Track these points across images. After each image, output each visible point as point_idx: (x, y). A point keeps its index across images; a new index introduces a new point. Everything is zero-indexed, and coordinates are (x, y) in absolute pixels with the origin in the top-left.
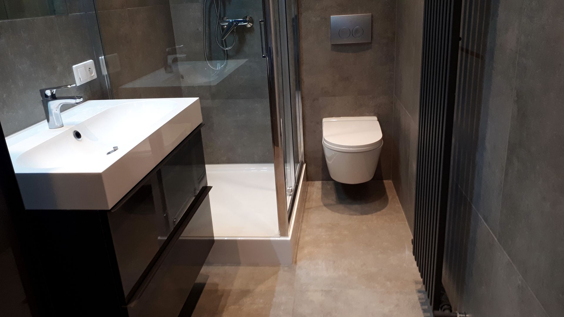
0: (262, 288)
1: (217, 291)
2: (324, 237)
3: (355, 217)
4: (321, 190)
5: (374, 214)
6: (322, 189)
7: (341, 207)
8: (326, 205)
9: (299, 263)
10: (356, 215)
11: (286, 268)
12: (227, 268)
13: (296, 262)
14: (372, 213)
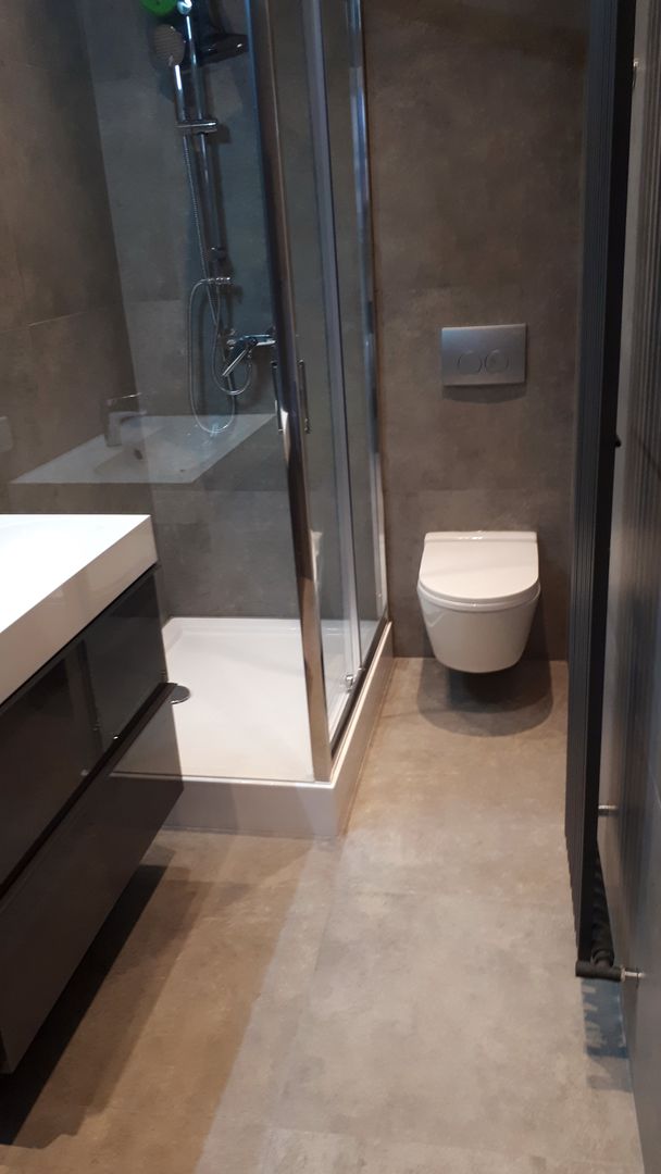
0: (271, 882)
1: (185, 883)
2: (409, 779)
3: (478, 739)
4: (419, 678)
5: (518, 735)
6: (423, 674)
7: (453, 716)
8: (425, 711)
9: (352, 834)
10: (481, 735)
11: (325, 844)
12: (211, 837)
13: (345, 832)
14: (515, 733)
